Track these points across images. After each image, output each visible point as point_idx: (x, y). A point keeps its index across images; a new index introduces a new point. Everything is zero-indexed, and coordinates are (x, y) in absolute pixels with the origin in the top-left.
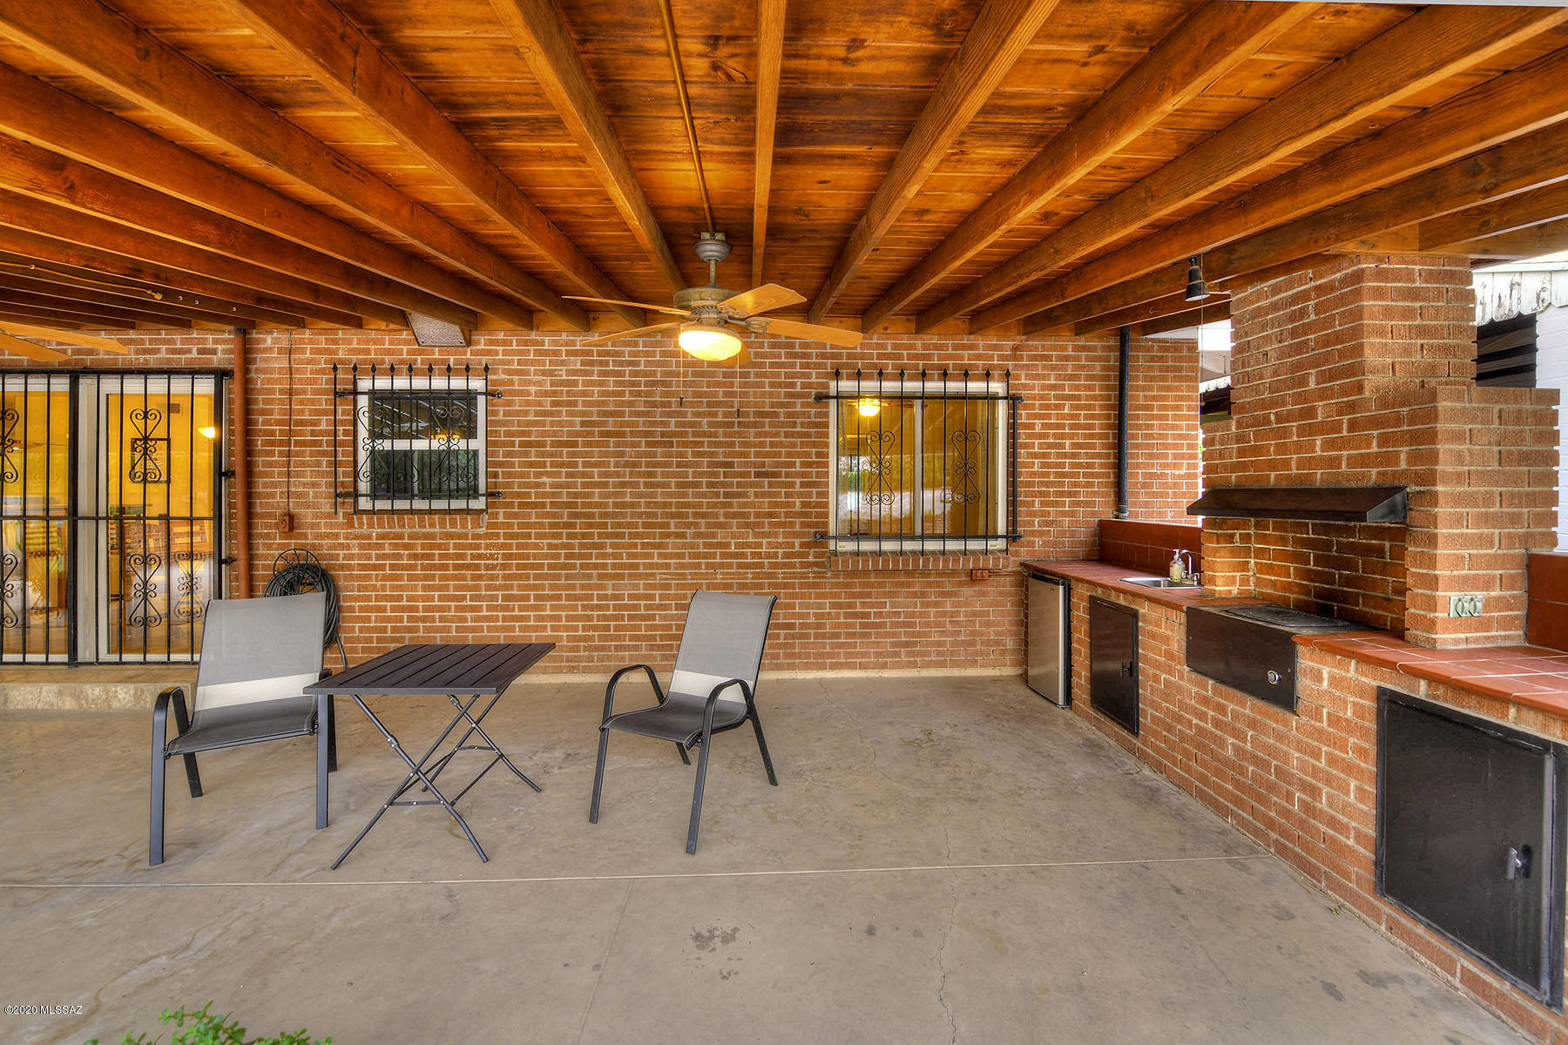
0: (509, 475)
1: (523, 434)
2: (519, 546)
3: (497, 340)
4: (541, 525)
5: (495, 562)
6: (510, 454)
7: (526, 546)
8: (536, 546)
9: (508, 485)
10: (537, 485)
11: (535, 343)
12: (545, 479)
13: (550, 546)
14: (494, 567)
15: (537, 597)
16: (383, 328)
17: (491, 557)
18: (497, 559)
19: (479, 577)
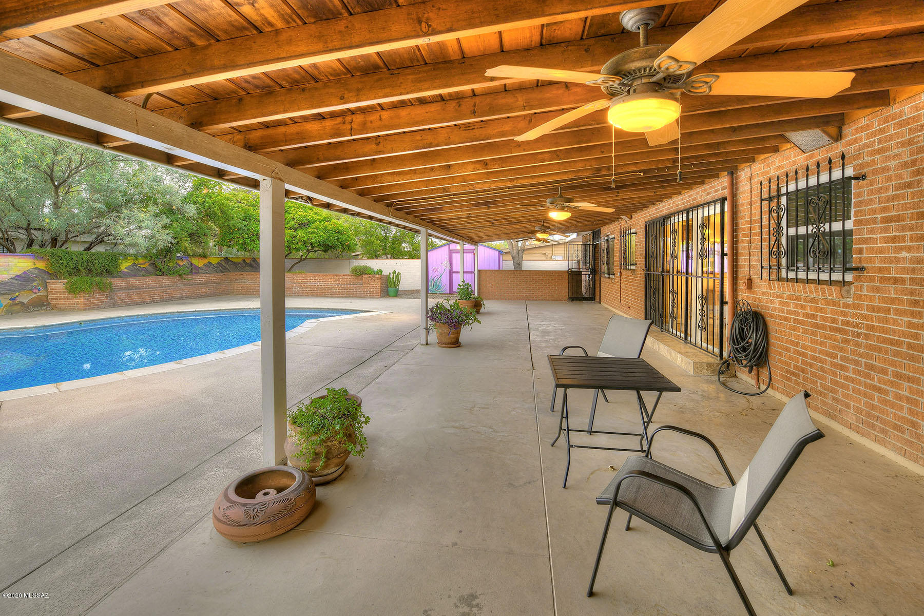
0: (873, 250)
1: (884, 209)
2: (880, 320)
3: (861, 127)
4: (901, 301)
5: (860, 330)
6: (873, 231)
7: (886, 321)
8: (895, 322)
9: (870, 260)
10: (897, 260)
11: (894, 117)
12: (904, 254)
13: (909, 325)
14: (858, 335)
15: (896, 375)
16: (789, 147)
17: (856, 325)
18: (861, 328)
19: (846, 341)
